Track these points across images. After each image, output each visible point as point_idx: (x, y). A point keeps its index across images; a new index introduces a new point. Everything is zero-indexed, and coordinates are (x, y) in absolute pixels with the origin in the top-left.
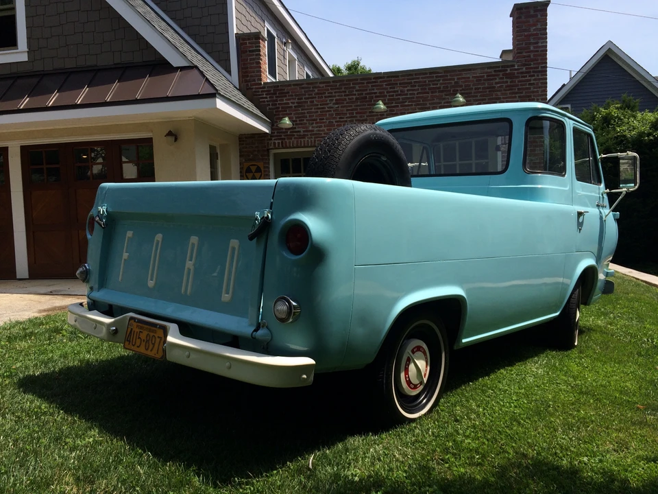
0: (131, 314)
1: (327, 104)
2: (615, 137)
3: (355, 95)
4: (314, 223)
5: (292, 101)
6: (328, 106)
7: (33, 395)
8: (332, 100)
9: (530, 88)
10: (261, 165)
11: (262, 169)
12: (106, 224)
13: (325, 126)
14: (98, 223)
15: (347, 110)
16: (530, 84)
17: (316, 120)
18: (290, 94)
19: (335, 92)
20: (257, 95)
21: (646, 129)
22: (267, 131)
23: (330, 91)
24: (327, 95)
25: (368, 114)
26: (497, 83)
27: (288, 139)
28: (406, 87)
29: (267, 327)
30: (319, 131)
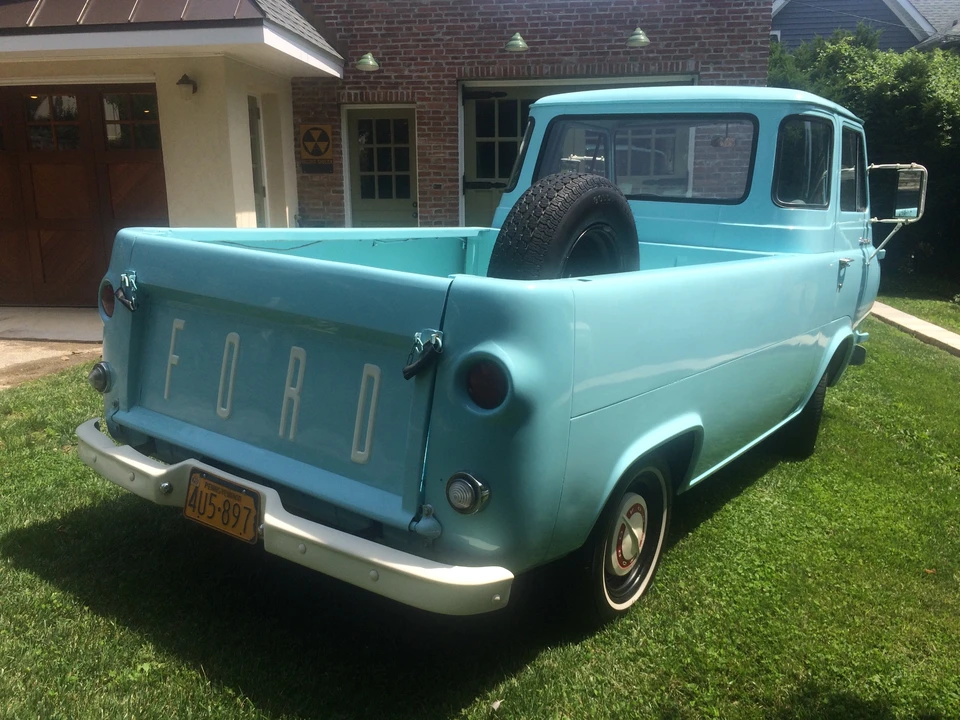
0: (193, 462)
1: (433, 34)
2: (845, 89)
3: (478, 20)
4: (516, 361)
5: (377, 25)
6: (435, 37)
7: (31, 573)
8: (441, 27)
9: (745, 24)
10: (328, 128)
11: (330, 138)
12: (137, 304)
13: (429, 71)
14: (123, 302)
15: (466, 45)
16: (746, 18)
17: (415, 59)
18: (374, 13)
19: (446, 15)
20: (321, 13)
21: (889, 79)
22: (338, 75)
23: (439, 12)
24: (433, 18)
25: (497, 53)
26: (696, 13)
27: (372, 88)
28: (558, 11)
29: (434, 516)
30: (419, 77)
